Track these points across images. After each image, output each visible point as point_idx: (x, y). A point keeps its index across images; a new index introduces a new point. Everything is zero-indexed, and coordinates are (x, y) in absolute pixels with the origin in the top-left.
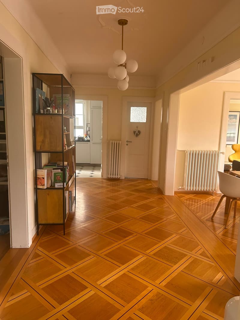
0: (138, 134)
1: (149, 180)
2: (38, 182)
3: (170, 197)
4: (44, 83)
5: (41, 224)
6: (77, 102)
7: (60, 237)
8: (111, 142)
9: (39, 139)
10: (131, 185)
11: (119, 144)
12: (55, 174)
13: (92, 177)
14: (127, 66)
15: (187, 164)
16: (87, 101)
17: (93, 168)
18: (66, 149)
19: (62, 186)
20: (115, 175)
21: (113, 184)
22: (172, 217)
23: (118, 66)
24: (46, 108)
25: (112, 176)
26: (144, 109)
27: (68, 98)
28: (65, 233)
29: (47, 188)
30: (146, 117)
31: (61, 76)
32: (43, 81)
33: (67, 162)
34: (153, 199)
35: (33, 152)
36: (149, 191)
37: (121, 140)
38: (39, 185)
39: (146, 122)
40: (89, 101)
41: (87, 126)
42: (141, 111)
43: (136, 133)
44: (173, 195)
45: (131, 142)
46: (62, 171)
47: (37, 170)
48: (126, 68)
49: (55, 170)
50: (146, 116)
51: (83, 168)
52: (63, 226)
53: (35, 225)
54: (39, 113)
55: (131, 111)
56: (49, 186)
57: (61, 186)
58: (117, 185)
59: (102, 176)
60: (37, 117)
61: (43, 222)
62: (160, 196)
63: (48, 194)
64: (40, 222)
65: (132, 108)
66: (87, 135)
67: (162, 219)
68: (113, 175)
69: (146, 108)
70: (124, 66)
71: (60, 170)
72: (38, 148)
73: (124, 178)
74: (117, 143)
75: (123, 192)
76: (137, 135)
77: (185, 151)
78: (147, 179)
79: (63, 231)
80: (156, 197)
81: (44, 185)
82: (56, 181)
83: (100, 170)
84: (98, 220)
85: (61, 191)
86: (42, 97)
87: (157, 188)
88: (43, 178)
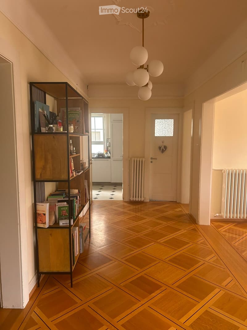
0: (164, 149)
1: (178, 203)
2: (38, 220)
3: (205, 227)
4: (48, 94)
5: (43, 273)
6: (94, 115)
7: (66, 291)
8: (133, 159)
9: (39, 164)
10: (157, 210)
11: (142, 162)
12: (59, 208)
13: (112, 199)
14: (150, 68)
15: (225, 186)
16: (107, 114)
17: (114, 188)
18: (73, 176)
19: (68, 224)
20: (138, 197)
21: (135, 208)
22: (210, 259)
23: (138, 69)
24: (48, 126)
25: (134, 199)
26: (171, 122)
27: (79, 112)
28: (74, 283)
29: (50, 227)
30: (173, 131)
31: (65, 85)
32: (46, 92)
33: (77, 190)
34: (184, 231)
35: (32, 181)
36: (179, 218)
37: (144, 157)
38: (39, 223)
39: (173, 136)
40: (109, 114)
41: (107, 141)
42: (167, 123)
43: (162, 148)
44: (209, 224)
45: (156, 159)
46: (68, 204)
47: (37, 204)
48: (148, 71)
49: (60, 204)
50: (173, 129)
51: (103, 187)
52: (70, 275)
53: (36, 274)
54: (40, 132)
55: (156, 124)
56: (51, 224)
57: (66, 223)
58: (141, 211)
59: (123, 198)
60: (36, 137)
61: (46, 270)
62: (193, 226)
63: (51, 234)
64: (42, 270)
65: (157, 121)
66: (107, 150)
67: (199, 262)
68: (136, 197)
69: (173, 120)
70: (145, 69)
71: (66, 203)
72: (38, 176)
73: (148, 201)
74: (139, 161)
75: (148, 219)
76: (163, 151)
77: (222, 170)
78: (176, 202)
79: (70, 281)
80: (188, 228)
81: (45, 223)
82: (61, 217)
83: (122, 190)
84: (116, 263)
85: (67, 230)
86: (44, 112)
87: (189, 214)
88: (44, 214)
